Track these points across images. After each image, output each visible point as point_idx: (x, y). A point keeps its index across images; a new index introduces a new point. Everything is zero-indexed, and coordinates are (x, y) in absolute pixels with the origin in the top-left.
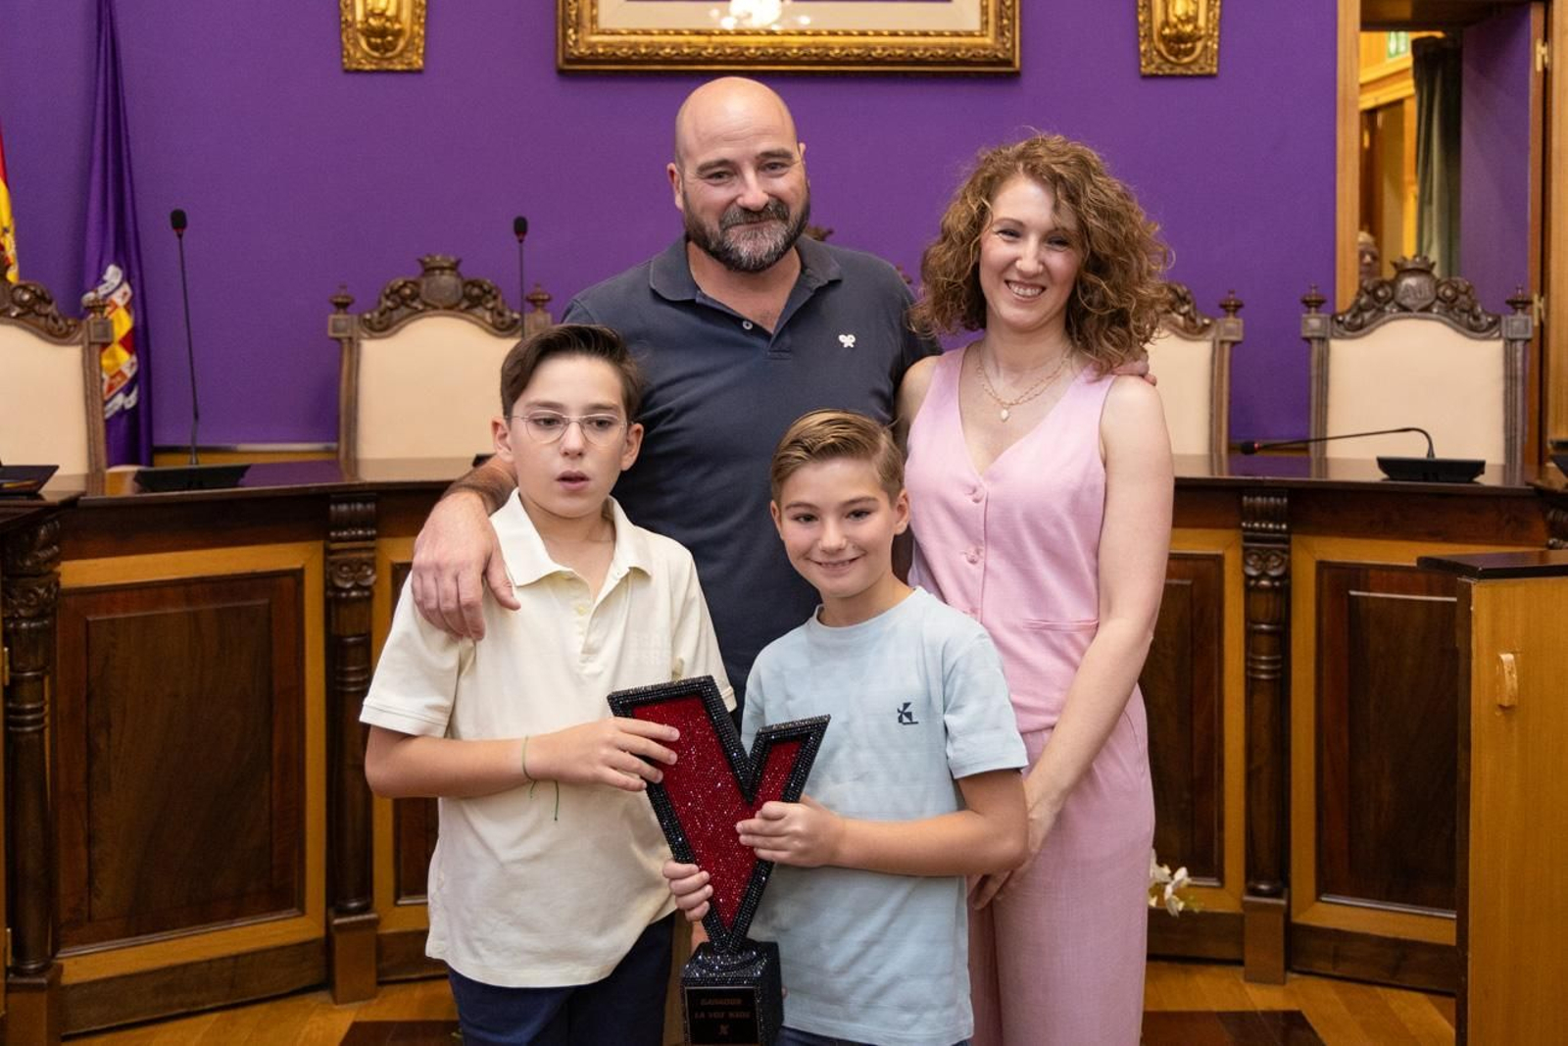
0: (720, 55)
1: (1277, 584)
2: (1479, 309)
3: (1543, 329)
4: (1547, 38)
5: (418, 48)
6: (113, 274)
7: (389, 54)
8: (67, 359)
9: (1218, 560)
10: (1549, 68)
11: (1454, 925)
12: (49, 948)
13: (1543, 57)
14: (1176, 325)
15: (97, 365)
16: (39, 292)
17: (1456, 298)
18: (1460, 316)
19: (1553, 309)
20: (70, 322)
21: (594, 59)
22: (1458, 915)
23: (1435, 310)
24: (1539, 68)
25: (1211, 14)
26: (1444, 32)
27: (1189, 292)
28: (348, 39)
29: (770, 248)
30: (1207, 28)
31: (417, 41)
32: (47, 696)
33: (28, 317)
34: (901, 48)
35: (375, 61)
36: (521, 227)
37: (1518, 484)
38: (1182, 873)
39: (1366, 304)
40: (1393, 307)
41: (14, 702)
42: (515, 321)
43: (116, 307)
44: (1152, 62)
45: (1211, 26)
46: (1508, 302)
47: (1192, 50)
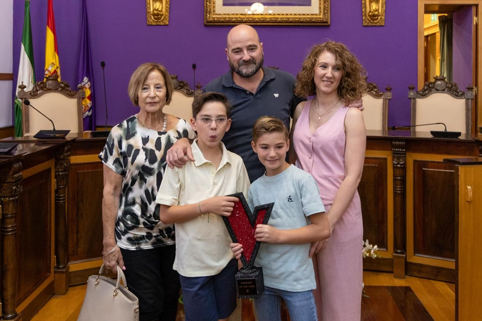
0: (248, 20)
1: (402, 166)
2: (458, 90)
3: (476, 96)
4: (477, 15)
5: (167, 19)
6: (86, 79)
7: (159, 21)
8: (73, 102)
9: (386, 159)
10: (478, 24)
11: (454, 263)
12: (66, 262)
13: (476, 20)
14: (373, 94)
15: (81, 103)
16: (66, 84)
17: (452, 87)
18: (453, 92)
19: (479, 91)
20: (74, 92)
21: (214, 22)
22: (455, 260)
23: (446, 90)
24: (475, 23)
25: (383, 9)
26: (448, 14)
27: (377, 85)
28: (148, 17)
29: (251, 71)
30: (382, 13)
31: (167, 17)
32: (66, 193)
33: (63, 91)
34: (297, 18)
35: (156, 22)
36: (194, 67)
37: (470, 139)
38: (376, 247)
39: (426, 89)
40: (434, 90)
41: (58, 194)
42: (192, 92)
43: (86, 88)
44: (366, 22)
45: (383, 12)
46: (467, 88)
47: (377, 19)
